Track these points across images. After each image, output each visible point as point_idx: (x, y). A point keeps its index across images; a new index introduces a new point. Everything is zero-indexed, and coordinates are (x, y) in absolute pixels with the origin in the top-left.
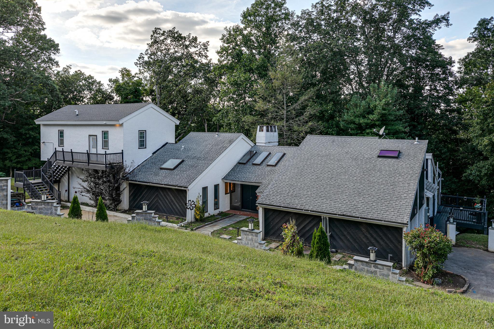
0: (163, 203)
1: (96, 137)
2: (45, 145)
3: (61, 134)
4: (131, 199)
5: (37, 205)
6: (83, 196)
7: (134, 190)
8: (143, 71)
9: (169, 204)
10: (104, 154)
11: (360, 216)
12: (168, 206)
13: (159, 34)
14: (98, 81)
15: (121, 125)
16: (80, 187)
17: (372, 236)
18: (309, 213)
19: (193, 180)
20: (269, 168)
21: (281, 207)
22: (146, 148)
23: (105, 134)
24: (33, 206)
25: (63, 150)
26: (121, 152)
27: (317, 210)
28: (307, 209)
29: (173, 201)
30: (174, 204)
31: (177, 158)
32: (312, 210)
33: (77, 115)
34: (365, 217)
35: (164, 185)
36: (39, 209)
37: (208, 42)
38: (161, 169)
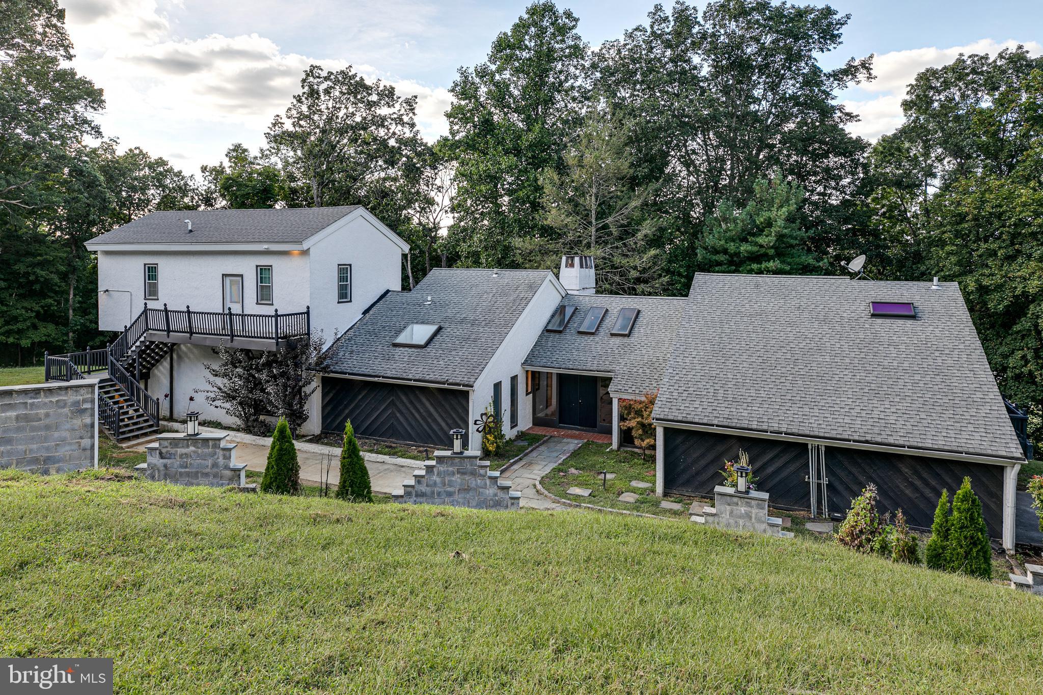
0: (407, 419)
1: (240, 278)
2: (109, 296)
3: (151, 273)
4: (326, 411)
5: (176, 446)
6: (217, 407)
7: (334, 392)
8: (268, 152)
9: (422, 422)
10: (272, 316)
11: (908, 443)
12: (420, 424)
13: (319, 77)
14: (176, 171)
15: (305, 253)
16: (210, 388)
17: (927, 484)
18: (783, 437)
19: (480, 368)
20: (617, 340)
21: (713, 425)
22: (351, 301)
23: (264, 273)
24: (164, 451)
25: (166, 308)
26: (305, 310)
27: (801, 432)
28: (776, 429)
29: (430, 415)
30: (435, 420)
31: (423, 323)
32: (789, 431)
33: (191, 231)
34: (920, 445)
35: (415, 380)
36: (181, 456)
37: (416, 97)
38: (396, 345)
